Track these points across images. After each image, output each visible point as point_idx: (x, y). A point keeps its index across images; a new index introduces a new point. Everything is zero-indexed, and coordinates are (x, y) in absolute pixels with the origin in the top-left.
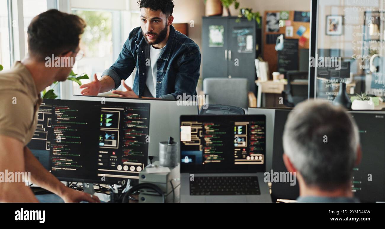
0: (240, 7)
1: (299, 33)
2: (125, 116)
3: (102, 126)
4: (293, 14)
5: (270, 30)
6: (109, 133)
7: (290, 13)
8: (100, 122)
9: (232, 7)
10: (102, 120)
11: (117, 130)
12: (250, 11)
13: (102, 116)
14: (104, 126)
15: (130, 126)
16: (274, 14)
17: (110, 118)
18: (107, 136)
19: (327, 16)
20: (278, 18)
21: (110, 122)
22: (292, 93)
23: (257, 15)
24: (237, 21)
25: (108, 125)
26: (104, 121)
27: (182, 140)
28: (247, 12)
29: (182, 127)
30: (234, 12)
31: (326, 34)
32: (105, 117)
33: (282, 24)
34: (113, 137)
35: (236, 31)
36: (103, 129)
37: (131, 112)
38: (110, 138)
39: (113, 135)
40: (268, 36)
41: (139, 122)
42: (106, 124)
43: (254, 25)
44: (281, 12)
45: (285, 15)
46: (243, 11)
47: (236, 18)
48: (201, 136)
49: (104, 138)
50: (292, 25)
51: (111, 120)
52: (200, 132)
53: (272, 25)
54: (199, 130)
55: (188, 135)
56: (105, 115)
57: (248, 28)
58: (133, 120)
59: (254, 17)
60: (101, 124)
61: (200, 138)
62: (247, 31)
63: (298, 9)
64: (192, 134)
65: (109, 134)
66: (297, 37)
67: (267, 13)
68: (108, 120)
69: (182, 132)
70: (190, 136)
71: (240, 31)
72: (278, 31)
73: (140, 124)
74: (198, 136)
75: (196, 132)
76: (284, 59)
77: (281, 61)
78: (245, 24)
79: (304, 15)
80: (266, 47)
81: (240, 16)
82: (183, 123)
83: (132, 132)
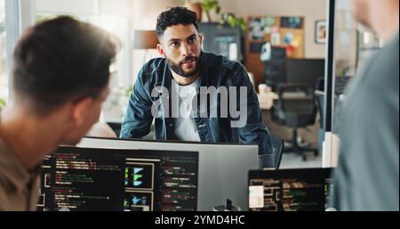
0: (222, 11)
1: (287, 41)
2: (162, 171)
3: (128, 186)
4: (279, 19)
5: (254, 38)
6: (139, 195)
7: (275, 18)
8: (124, 179)
9: (212, 12)
10: (127, 176)
11: (150, 191)
12: (233, 16)
13: (127, 171)
14: (131, 184)
15: (169, 184)
16: (258, 20)
17: (139, 173)
18: (135, 200)
19: (316, 22)
20: (263, 23)
21: (139, 180)
22: (283, 109)
23: (241, 21)
24: (219, 27)
25: (137, 183)
26: (131, 178)
27: (251, 207)
28: (230, 18)
29: (251, 188)
30: (215, 17)
31: (316, 42)
32: (131, 172)
33: (267, 30)
34: (144, 202)
35: (217, 39)
36: (128, 190)
37: (170, 165)
38: (139, 203)
39: (144, 198)
40: (252, 44)
41: (183, 179)
42: (133, 183)
43: (238, 32)
44: (266, 17)
45: (270, 21)
46: (225, 17)
47: (217, 24)
48: (277, 199)
49: (131, 203)
50: (279, 32)
51: (140, 176)
52: (277, 193)
53: (257, 32)
54: (275, 191)
55: (259, 199)
56: (131, 168)
57: (231, 35)
58: (174, 176)
59: (238, 23)
60: (126, 183)
61: (276, 202)
62: (230, 39)
63: (285, 14)
64: (265, 197)
65: (138, 198)
66: (284, 45)
67: (250, 19)
68: (136, 177)
69: (250, 195)
70: (263, 200)
71: (222, 39)
72: (263, 38)
73: (185, 182)
74: (274, 199)
75: (271, 194)
76: (272, 70)
77: (268, 72)
78: (227, 31)
79: (291, 21)
80: (251, 57)
81: (222, 22)
82: (251, 181)
83: (172, 194)
